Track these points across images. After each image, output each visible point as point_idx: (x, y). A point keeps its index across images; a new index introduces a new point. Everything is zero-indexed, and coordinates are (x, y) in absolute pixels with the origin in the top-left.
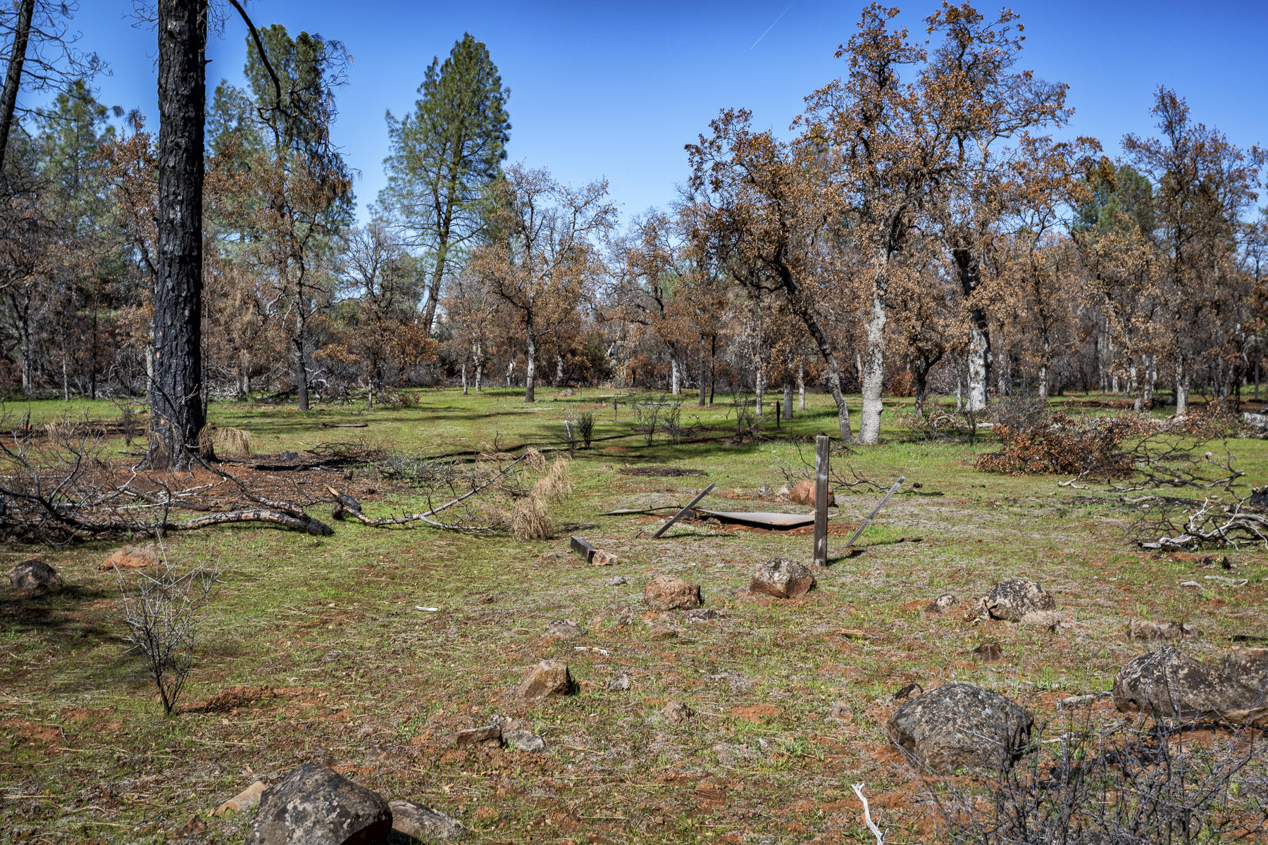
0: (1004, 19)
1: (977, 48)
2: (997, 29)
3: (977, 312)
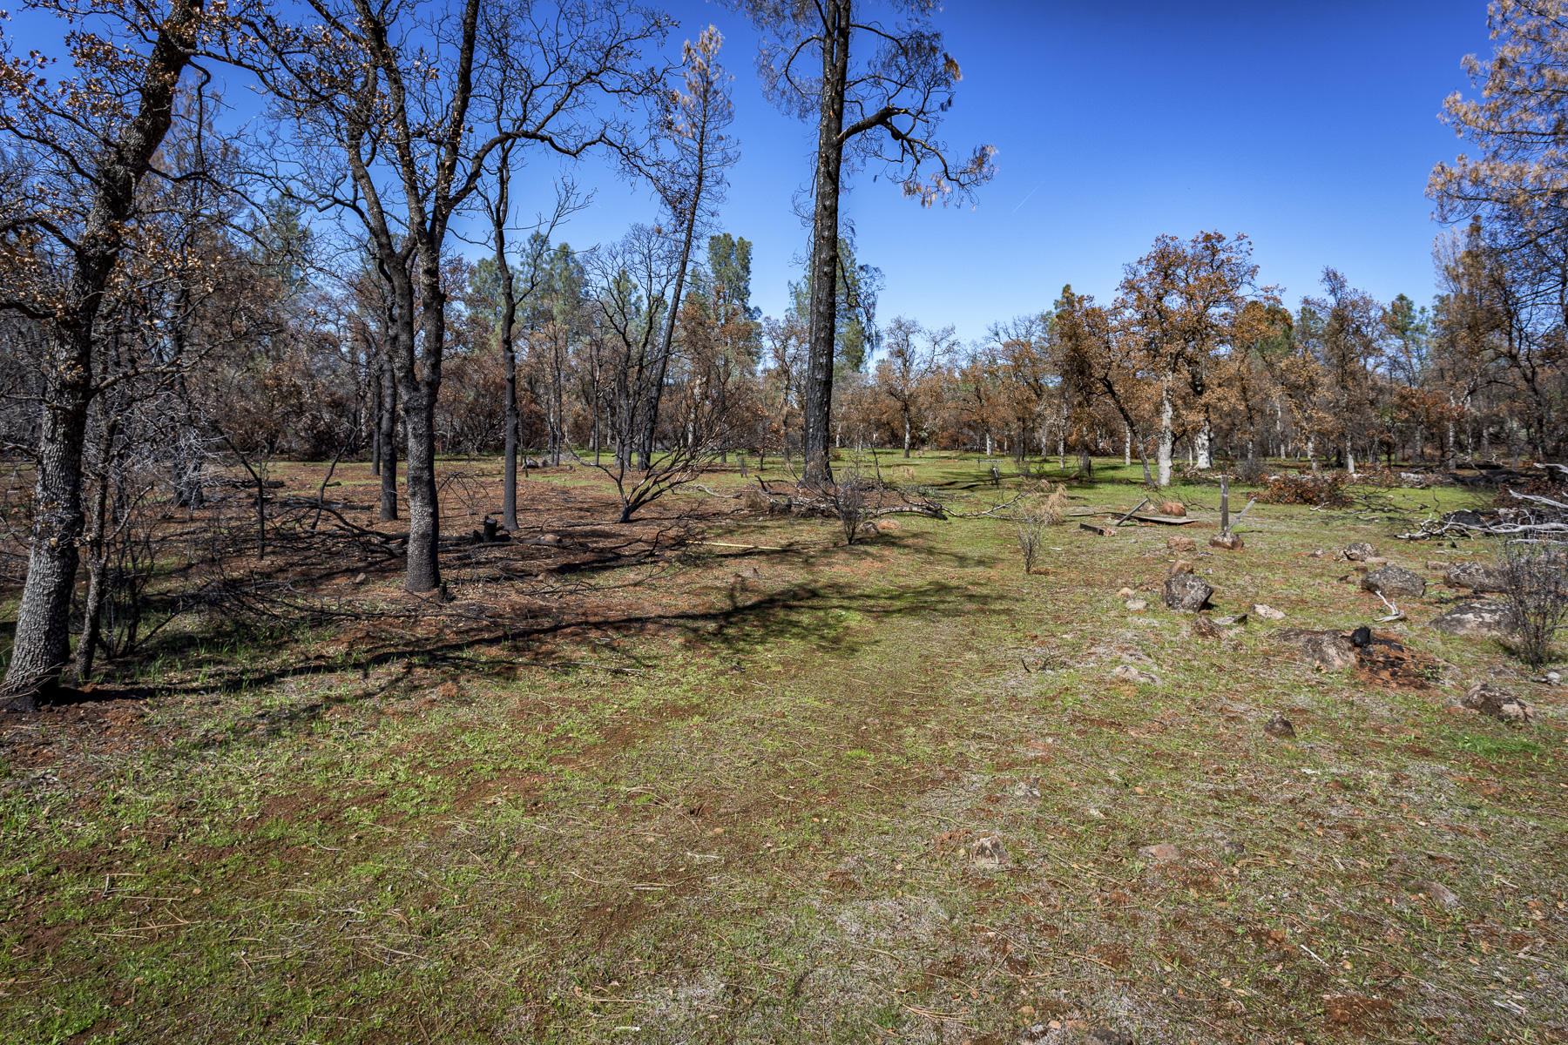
0: (1239, 238)
1: (1223, 256)
2: (1234, 244)
3: (1207, 407)
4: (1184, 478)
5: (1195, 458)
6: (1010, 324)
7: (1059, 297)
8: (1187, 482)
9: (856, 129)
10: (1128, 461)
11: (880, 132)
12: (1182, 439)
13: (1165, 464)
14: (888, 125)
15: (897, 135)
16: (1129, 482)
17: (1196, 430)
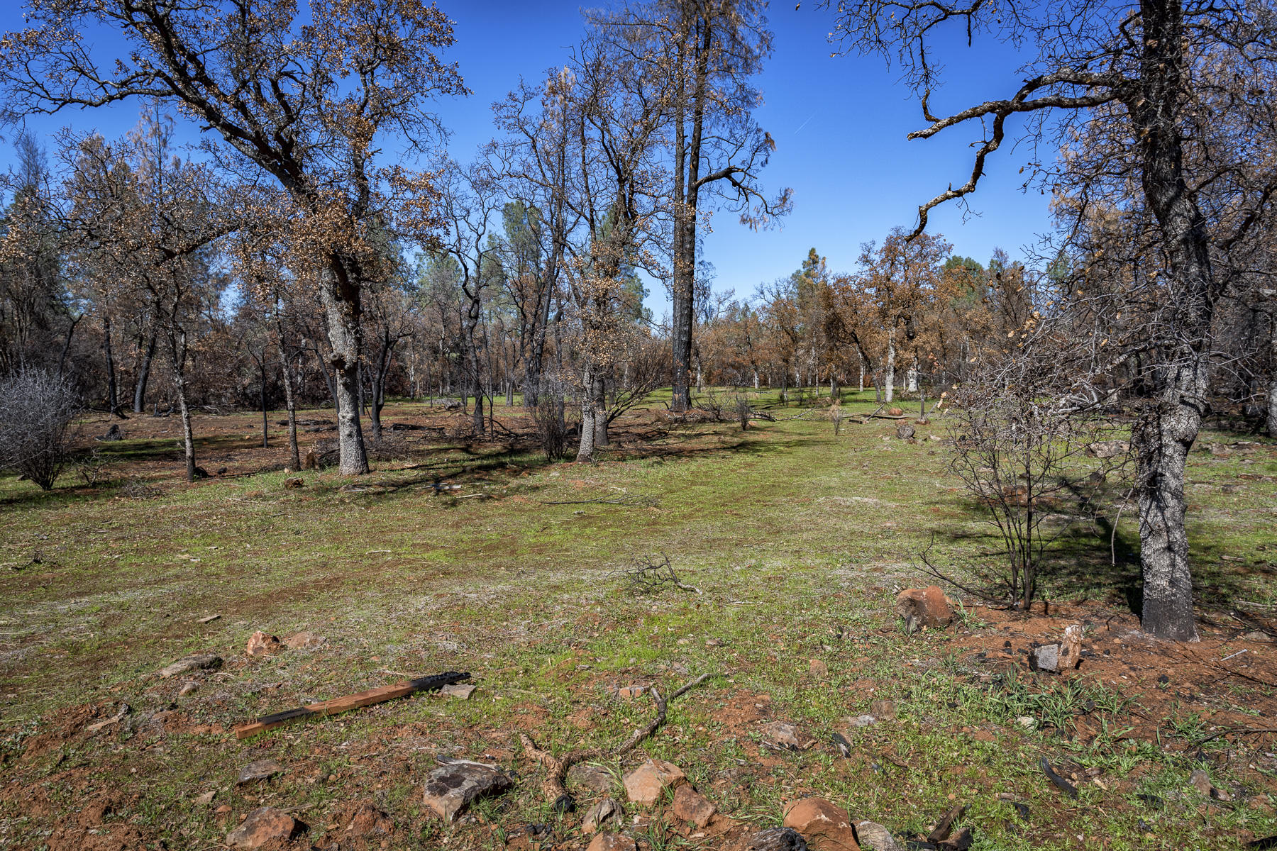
3: (916, 348)
4: (899, 397)
5: (908, 385)
6: (773, 285)
7: (806, 258)
8: (902, 400)
9: (709, 179)
10: (861, 388)
11: (725, 182)
12: (900, 372)
13: (890, 388)
14: (730, 178)
15: (735, 184)
16: (866, 401)
17: (909, 365)
